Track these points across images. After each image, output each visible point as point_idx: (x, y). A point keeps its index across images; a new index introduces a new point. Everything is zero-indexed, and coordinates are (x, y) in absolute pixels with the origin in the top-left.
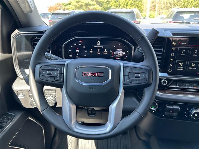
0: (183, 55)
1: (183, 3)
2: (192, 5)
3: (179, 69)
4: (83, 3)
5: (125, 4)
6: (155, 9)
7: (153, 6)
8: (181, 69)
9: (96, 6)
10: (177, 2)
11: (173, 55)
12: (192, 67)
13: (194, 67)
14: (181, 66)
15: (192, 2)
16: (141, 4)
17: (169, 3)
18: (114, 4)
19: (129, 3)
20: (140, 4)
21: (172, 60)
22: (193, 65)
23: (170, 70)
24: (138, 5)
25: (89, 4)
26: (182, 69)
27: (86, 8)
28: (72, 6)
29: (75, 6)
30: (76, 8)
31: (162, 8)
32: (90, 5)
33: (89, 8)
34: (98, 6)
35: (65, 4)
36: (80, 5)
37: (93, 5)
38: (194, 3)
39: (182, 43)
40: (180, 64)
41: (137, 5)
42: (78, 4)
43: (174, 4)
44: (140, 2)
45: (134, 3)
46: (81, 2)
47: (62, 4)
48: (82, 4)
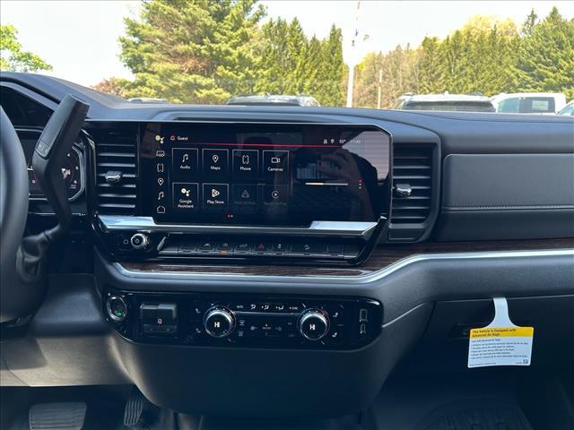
0: (187, 167)
1: (445, 86)
2: (467, 89)
3: (182, 204)
4: (180, 81)
5: (295, 86)
6: (374, 99)
7: (371, 92)
8: (187, 205)
9: (216, 91)
10: (429, 84)
11: (160, 168)
12: (213, 199)
13: (217, 198)
14: (186, 198)
15: (465, 82)
16: (338, 87)
17: (411, 85)
18: (268, 87)
19: (307, 83)
20: (334, 86)
21: (161, 181)
22: (215, 193)
23: (161, 210)
24: (330, 90)
25: (196, 84)
26: (190, 204)
27: (188, 95)
28: (148, 90)
29: (158, 88)
30: (160, 94)
31: (393, 98)
32: (200, 87)
33: (195, 95)
34: (220, 90)
35: (127, 84)
36: (171, 87)
37: (208, 87)
38: (471, 86)
39: (179, 138)
40: (184, 191)
41: (329, 88)
42: (166, 85)
43: (421, 87)
44: (336, 82)
45: (319, 84)
46: (175, 80)
47: (121, 83)
48: (175, 83)
